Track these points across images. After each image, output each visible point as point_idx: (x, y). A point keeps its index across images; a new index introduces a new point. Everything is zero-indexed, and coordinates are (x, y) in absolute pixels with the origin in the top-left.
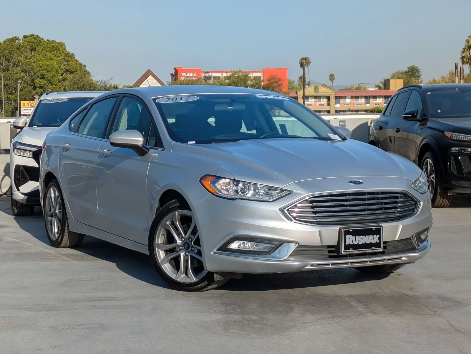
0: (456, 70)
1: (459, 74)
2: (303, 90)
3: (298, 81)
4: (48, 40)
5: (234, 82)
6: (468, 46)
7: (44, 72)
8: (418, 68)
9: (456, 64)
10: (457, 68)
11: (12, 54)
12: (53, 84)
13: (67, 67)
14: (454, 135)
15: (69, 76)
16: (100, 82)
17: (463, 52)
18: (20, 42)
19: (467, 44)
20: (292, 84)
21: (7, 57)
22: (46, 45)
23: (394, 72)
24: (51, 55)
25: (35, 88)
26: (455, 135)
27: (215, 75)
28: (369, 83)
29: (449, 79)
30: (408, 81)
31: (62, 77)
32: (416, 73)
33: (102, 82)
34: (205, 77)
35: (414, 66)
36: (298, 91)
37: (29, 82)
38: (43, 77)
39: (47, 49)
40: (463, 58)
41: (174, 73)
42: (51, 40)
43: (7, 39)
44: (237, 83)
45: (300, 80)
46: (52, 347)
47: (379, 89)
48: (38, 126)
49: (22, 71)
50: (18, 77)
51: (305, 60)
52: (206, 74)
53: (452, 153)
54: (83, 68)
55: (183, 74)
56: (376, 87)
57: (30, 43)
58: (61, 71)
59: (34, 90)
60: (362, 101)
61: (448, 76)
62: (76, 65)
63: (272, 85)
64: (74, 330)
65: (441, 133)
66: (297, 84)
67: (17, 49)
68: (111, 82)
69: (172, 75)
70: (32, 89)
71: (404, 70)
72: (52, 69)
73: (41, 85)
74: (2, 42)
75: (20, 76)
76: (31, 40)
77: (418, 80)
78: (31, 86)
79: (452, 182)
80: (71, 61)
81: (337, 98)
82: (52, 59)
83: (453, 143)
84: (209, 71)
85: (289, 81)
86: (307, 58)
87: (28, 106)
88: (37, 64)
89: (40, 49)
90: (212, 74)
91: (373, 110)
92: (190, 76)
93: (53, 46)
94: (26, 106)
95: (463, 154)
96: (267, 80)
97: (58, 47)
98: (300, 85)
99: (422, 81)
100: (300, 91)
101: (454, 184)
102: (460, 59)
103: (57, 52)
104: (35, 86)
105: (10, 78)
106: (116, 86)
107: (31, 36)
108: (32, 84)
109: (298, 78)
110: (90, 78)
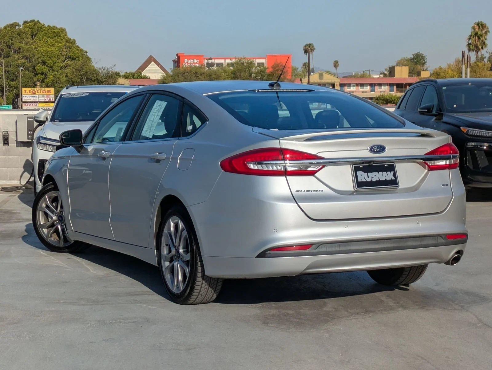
0: (462, 58)
1: (466, 62)
2: (308, 78)
3: (302, 68)
4: (49, 26)
5: (238, 69)
6: (475, 33)
7: (46, 58)
8: (423, 55)
9: (463, 51)
10: (464, 56)
11: (13, 40)
12: (54, 71)
13: (69, 53)
14: (470, 130)
15: (71, 63)
16: (103, 69)
17: (470, 39)
18: (20, 28)
19: (473, 31)
20: (295, 71)
21: (8, 44)
22: (47, 31)
23: (399, 59)
24: (53, 41)
25: (36, 74)
26: (472, 130)
27: (217, 61)
28: (374, 70)
29: (455, 66)
30: (414, 68)
31: (64, 64)
32: (422, 60)
33: (105, 69)
34: (208, 63)
35: (419, 52)
36: (302, 78)
37: (30, 69)
38: (44, 63)
39: (48, 35)
40: (469, 45)
41: (176, 60)
42: (52, 26)
43: (7, 25)
44: (241, 70)
45: (304, 67)
46: (105, 341)
47: (384, 76)
48: (60, 121)
49: (23, 57)
50: (19, 63)
51: (309, 46)
52: (209, 60)
53: (468, 148)
54: (85, 55)
55: (186, 60)
56: (381, 74)
57: (30, 29)
58: (62, 57)
59: (36, 76)
60: (368, 88)
61: (455, 64)
62: (77, 51)
63: (277, 73)
64: (121, 324)
65: (456, 128)
66: (301, 70)
67: (18, 35)
68: (114, 69)
69: (174, 62)
70: (33, 76)
71: (410, 57)
72: (53, 55)
73: (42, 71)
74: (2, 28)
75: (21, 63)
76: (32, 25)
77: (423, 68)
78: (32, 72)
79: (468, 176)
80: (72, 47)
81: (342, 85)
82: (53, 45)
83: (469, 138)
84: (212, 57)
85: (292, 67)
86: (311, 45)
87: (30, 93)
88: (38, 50)
89: (40, 35)
90: (215, 61)
91: (378, 98)
92: (193, 62)
93: (53, 32)
94: (27, 93)
95: (479, 149)
96: (272, 68)
97: (59, 33)
98: (304, 72)
99: (427, 68)
100: (304, 78)
101: (470, 178)
102: (466, 46)
103: (58, 38)
104: (36, 73)
105: (11, 64)
106: (118, 72)
107: (32, 21)
108: (34, 70)
109: (302, 65)
110: (91, 64)
